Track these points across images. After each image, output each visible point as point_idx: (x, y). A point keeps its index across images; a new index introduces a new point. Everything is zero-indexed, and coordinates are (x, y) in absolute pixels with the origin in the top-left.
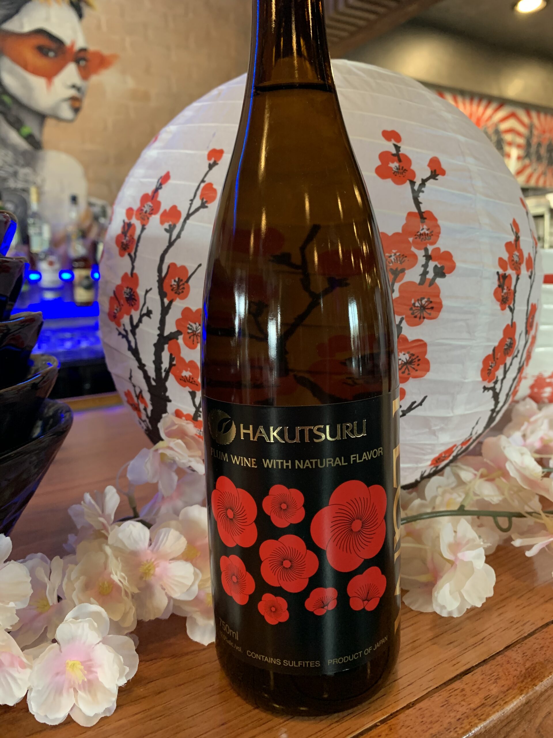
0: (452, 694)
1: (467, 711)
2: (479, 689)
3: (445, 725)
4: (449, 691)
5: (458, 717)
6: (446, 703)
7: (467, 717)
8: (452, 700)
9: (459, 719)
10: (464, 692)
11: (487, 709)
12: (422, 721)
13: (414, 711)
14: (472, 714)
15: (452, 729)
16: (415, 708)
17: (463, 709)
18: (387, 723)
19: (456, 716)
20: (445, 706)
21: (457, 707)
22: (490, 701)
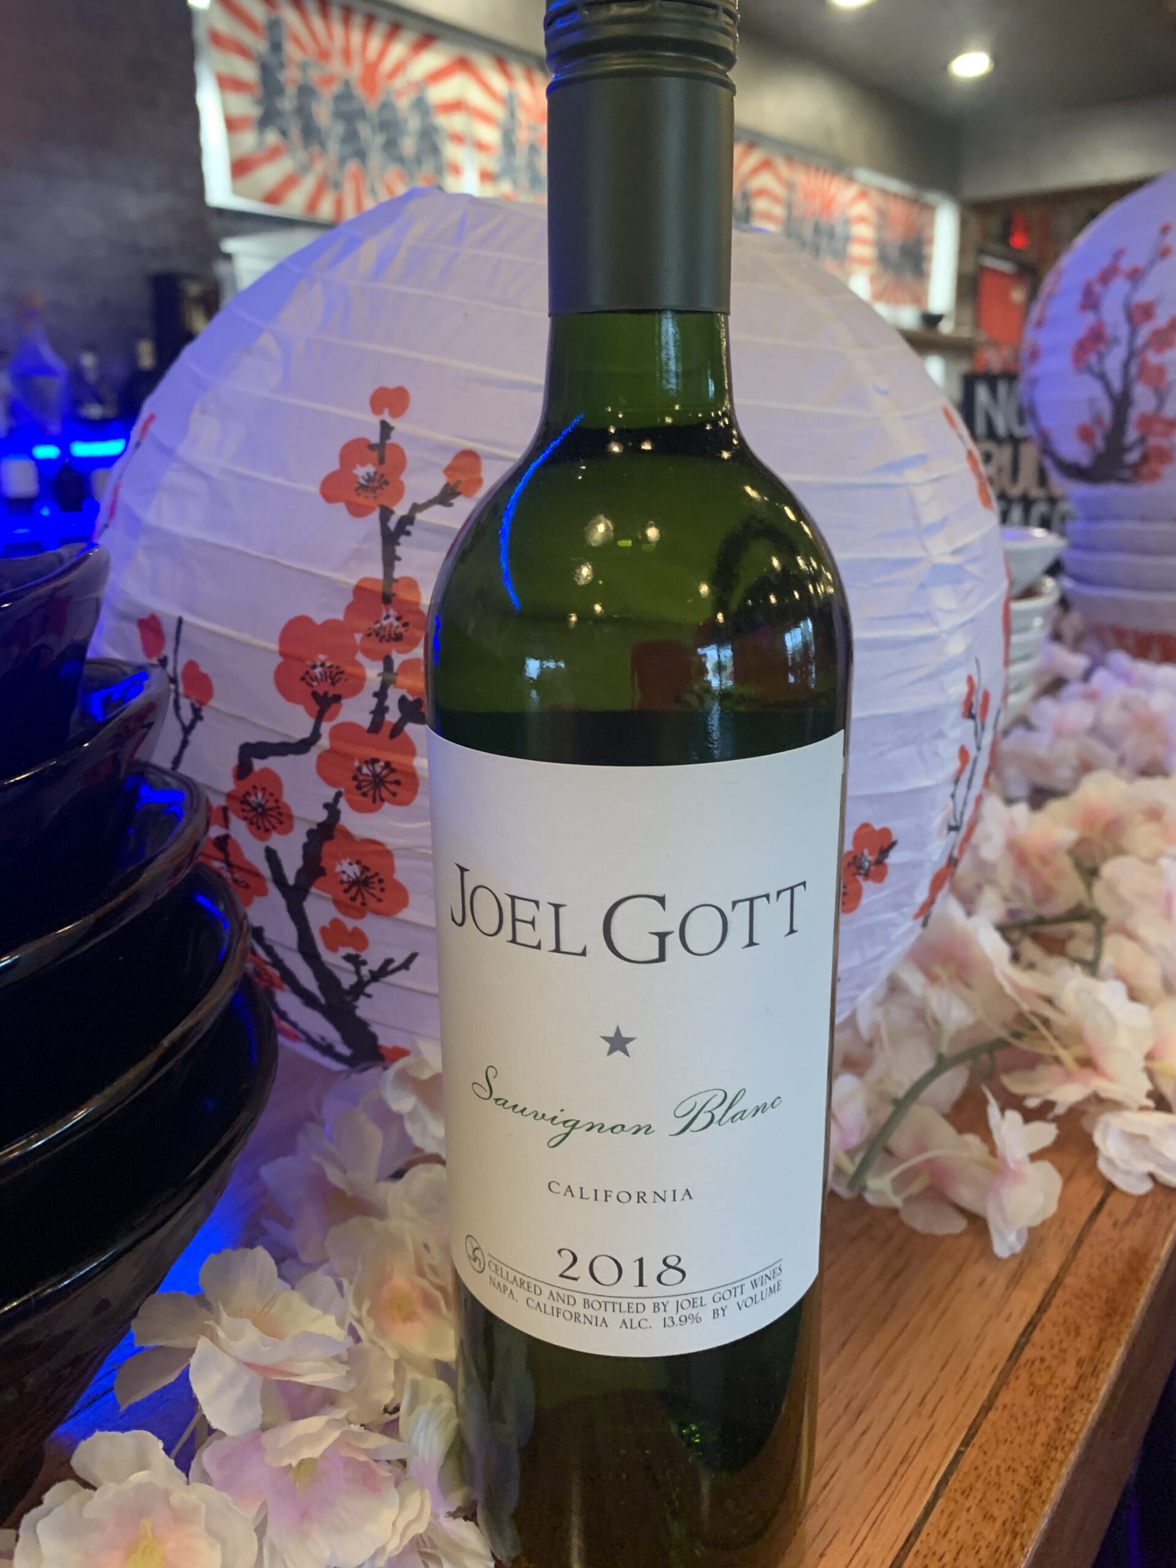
0: (1033, 1369)
1: (1068, 1392)
2: (1063, 1351)
3: (1053, 1425)
4: (1025, 1365)
5: (1061, 1406)
6: (1034, 1389)
7: (1073, 1402)
8: (1040, 1381)
9: (1065, 1409)
10: (1046, 1364)
11: (1091, 1382)
12: (1019, 1428)
13: (999, 1412)
14: (1076, 1396)
15: (1064, 1428)
16: (997, 1409)
17: (1060, 1392)
18: (974, 1445)
19: (1057, 1406)
20: (1035, 1393)
21: (1050, 1390)
22: (1087, 1369)
